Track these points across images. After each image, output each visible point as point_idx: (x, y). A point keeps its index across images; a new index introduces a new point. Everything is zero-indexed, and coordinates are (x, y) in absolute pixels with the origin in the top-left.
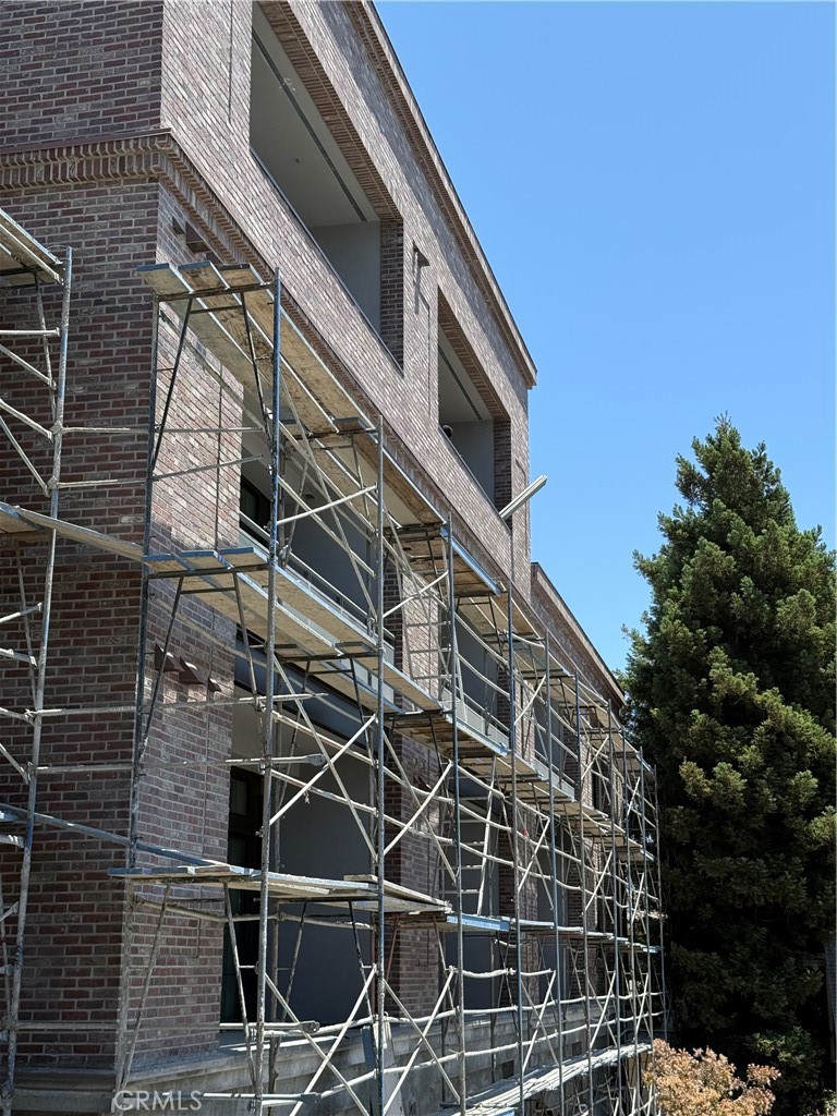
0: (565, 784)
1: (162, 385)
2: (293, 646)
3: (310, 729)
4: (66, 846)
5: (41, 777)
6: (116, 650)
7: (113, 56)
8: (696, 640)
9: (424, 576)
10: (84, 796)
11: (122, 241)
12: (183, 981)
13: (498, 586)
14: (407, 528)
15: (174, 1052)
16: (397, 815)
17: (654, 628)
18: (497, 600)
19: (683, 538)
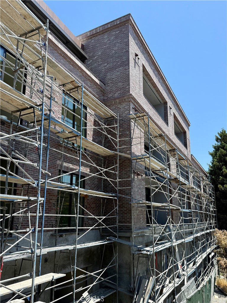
0: (198, 189)
1: (132, 132)
2: (153, 169)
3: (157, 181)
4: (123, 199)
5: (119, 189)
6: (128, 171)
7: (123, 84)
8: (220, 165)
9: (173, 157)
10: (125, 192)
11: (125, 111)
12: (141, 218)
13: (185, 158)
14: (170, 150)
15: (140, 228)
16: (171, 194)
17: (212, 163)
18: (185, 160)
19: (217, 149)
